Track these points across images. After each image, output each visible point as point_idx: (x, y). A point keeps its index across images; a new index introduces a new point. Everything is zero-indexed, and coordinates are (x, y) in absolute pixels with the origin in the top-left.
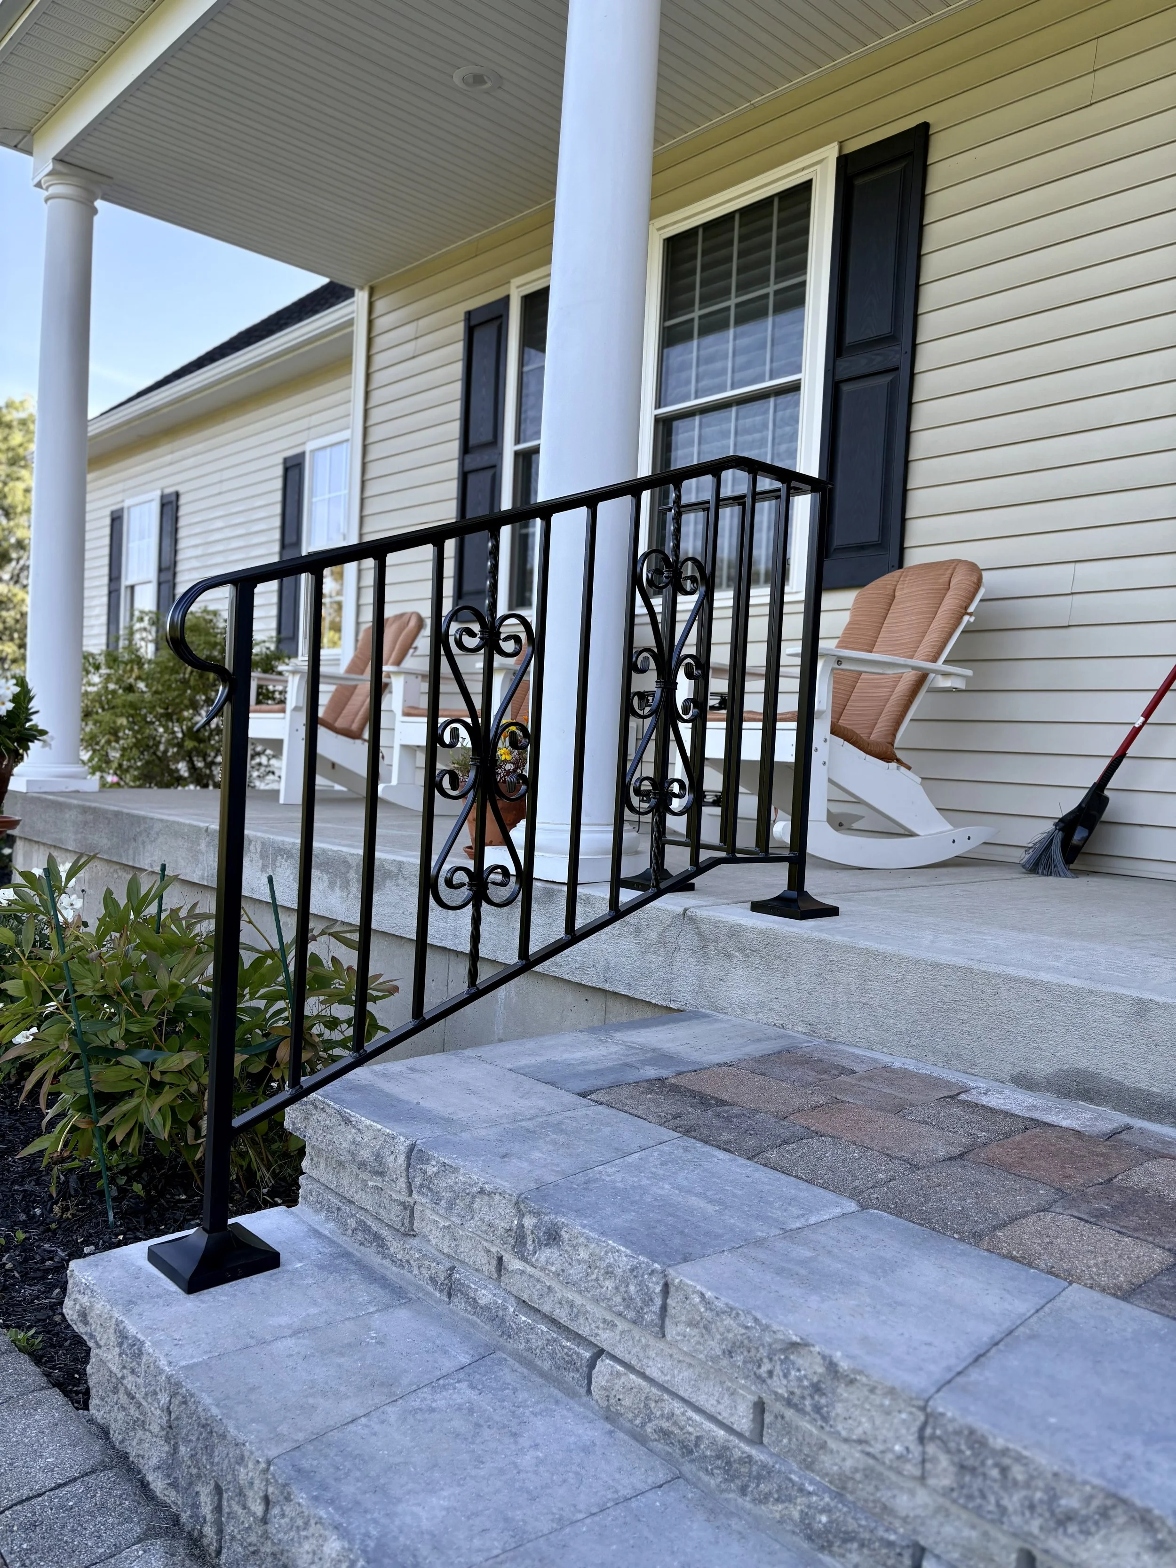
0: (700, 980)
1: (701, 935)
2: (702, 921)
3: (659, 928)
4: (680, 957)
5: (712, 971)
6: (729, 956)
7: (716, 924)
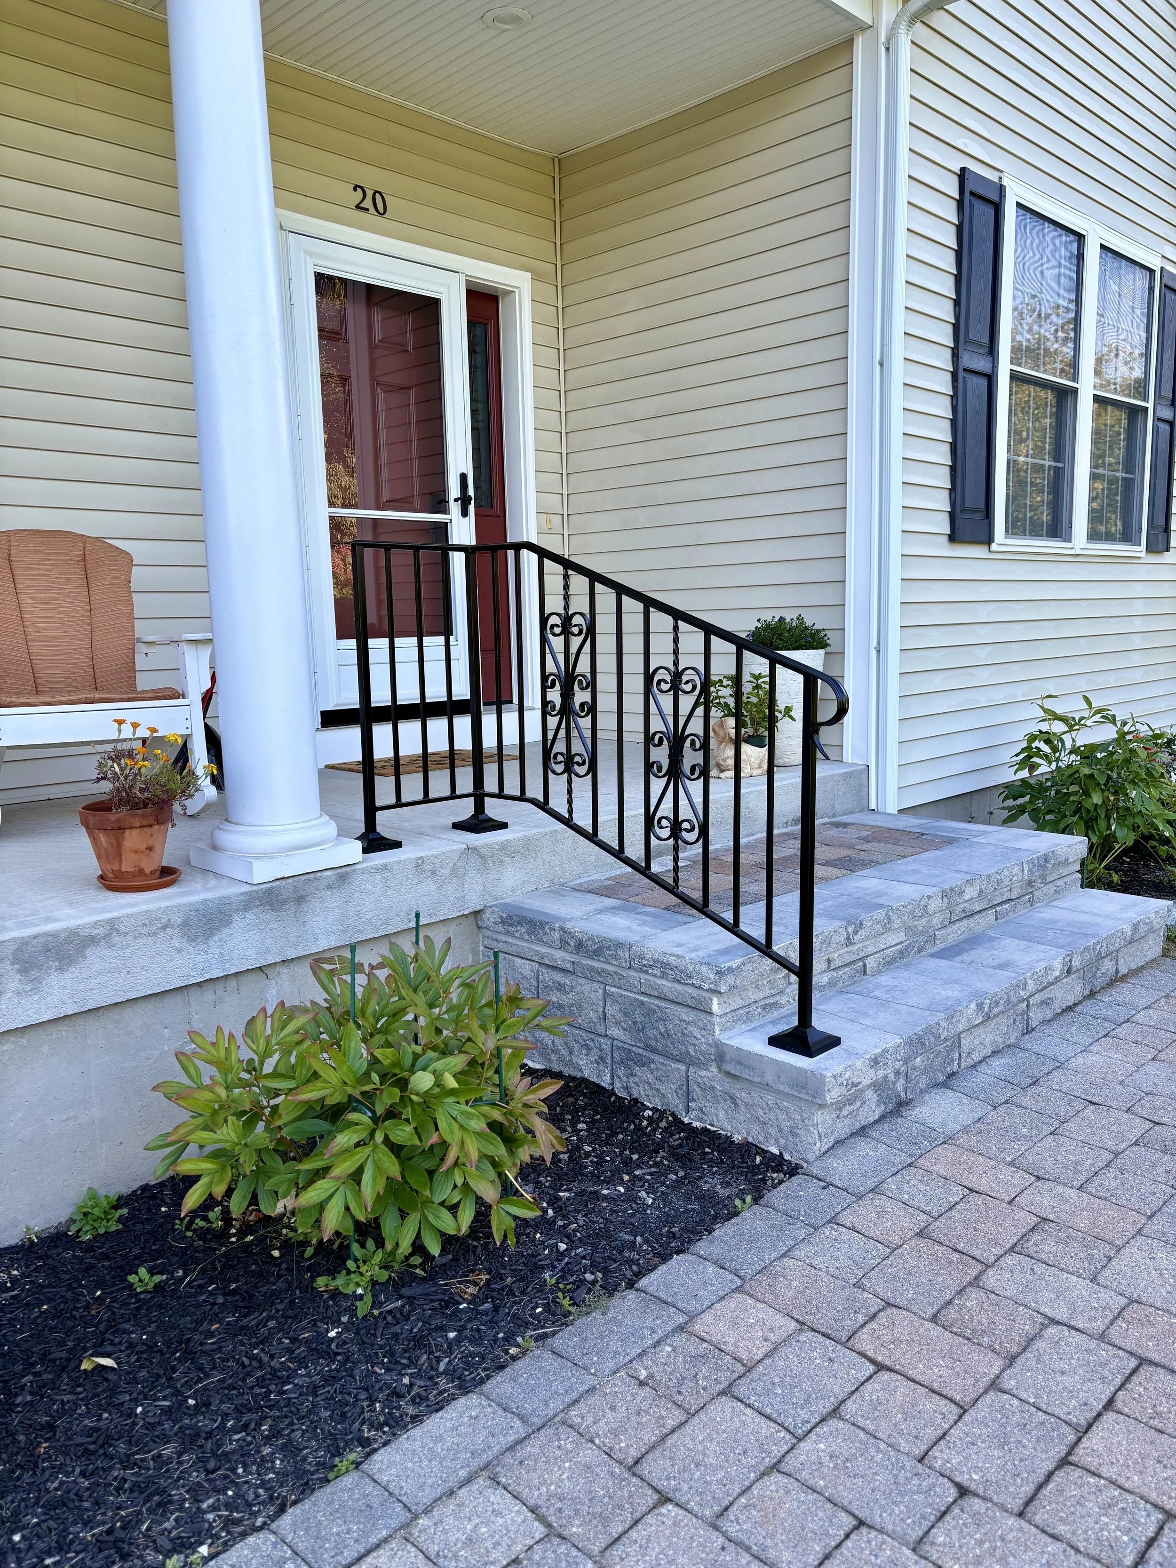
0: (484, 886)
1: (483, 857)
2: (482, 847)
3: (451, 865)
4: (468, 879)
5: (491, 876)
6: (501, 862)
7: (490, 846)
